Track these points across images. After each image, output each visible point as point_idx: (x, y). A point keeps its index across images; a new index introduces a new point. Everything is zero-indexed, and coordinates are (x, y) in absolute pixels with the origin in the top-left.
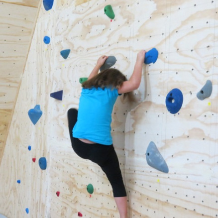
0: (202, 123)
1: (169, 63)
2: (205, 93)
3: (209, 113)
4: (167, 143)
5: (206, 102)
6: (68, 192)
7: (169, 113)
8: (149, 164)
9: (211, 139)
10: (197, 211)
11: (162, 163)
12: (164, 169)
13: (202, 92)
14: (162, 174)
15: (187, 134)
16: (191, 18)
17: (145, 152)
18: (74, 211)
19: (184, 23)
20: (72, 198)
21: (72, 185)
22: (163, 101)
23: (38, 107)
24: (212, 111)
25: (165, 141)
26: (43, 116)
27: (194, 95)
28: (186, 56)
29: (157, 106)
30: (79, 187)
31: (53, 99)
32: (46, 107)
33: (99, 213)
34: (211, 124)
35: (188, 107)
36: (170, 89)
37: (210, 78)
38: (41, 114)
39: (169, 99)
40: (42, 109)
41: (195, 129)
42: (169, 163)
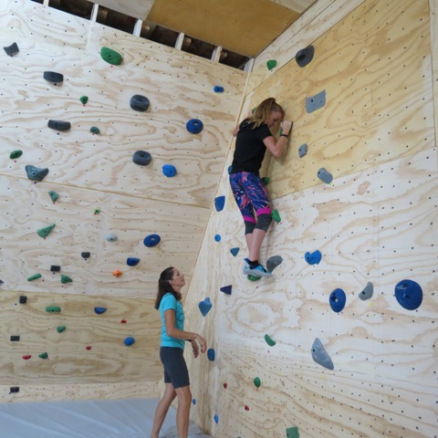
0: (365, 322)
1: (332, 264)
2: (366, 294)
3: (371, 313)
4: (331, 340)
5: (367, 303)
6: (235, 385)
7: (333, 312)
8: (315, 360)
9: (374, 339)
10: (364, 410)
11: (327, 360)
12: (329, 365)
13: (363, 293)
14: (328, 371)
15: (351, 332)
16: (351, 224)
17: (310, 348)
18: (241, 404)
19: (345, 228)
20: (239, 390)
21: (239, 377)
22: (326, 299)
23: (208, 299)
24: (374, 311)
25: (330, 339)
26: (212, 308)
27: (356, 296)
28: (348, 259)
29: (322, 304)
30: (246, 379)
31: (223, 293)
32: (215, 300)
33: (265, 408)
34: (373, 324)
35: (351, 306)
36: (333, 289)
37: (371, 280)
38: (210, 306)
39: (333, 298)
40: (212, 301)
41: (357, 328)
42: (335, 360)
